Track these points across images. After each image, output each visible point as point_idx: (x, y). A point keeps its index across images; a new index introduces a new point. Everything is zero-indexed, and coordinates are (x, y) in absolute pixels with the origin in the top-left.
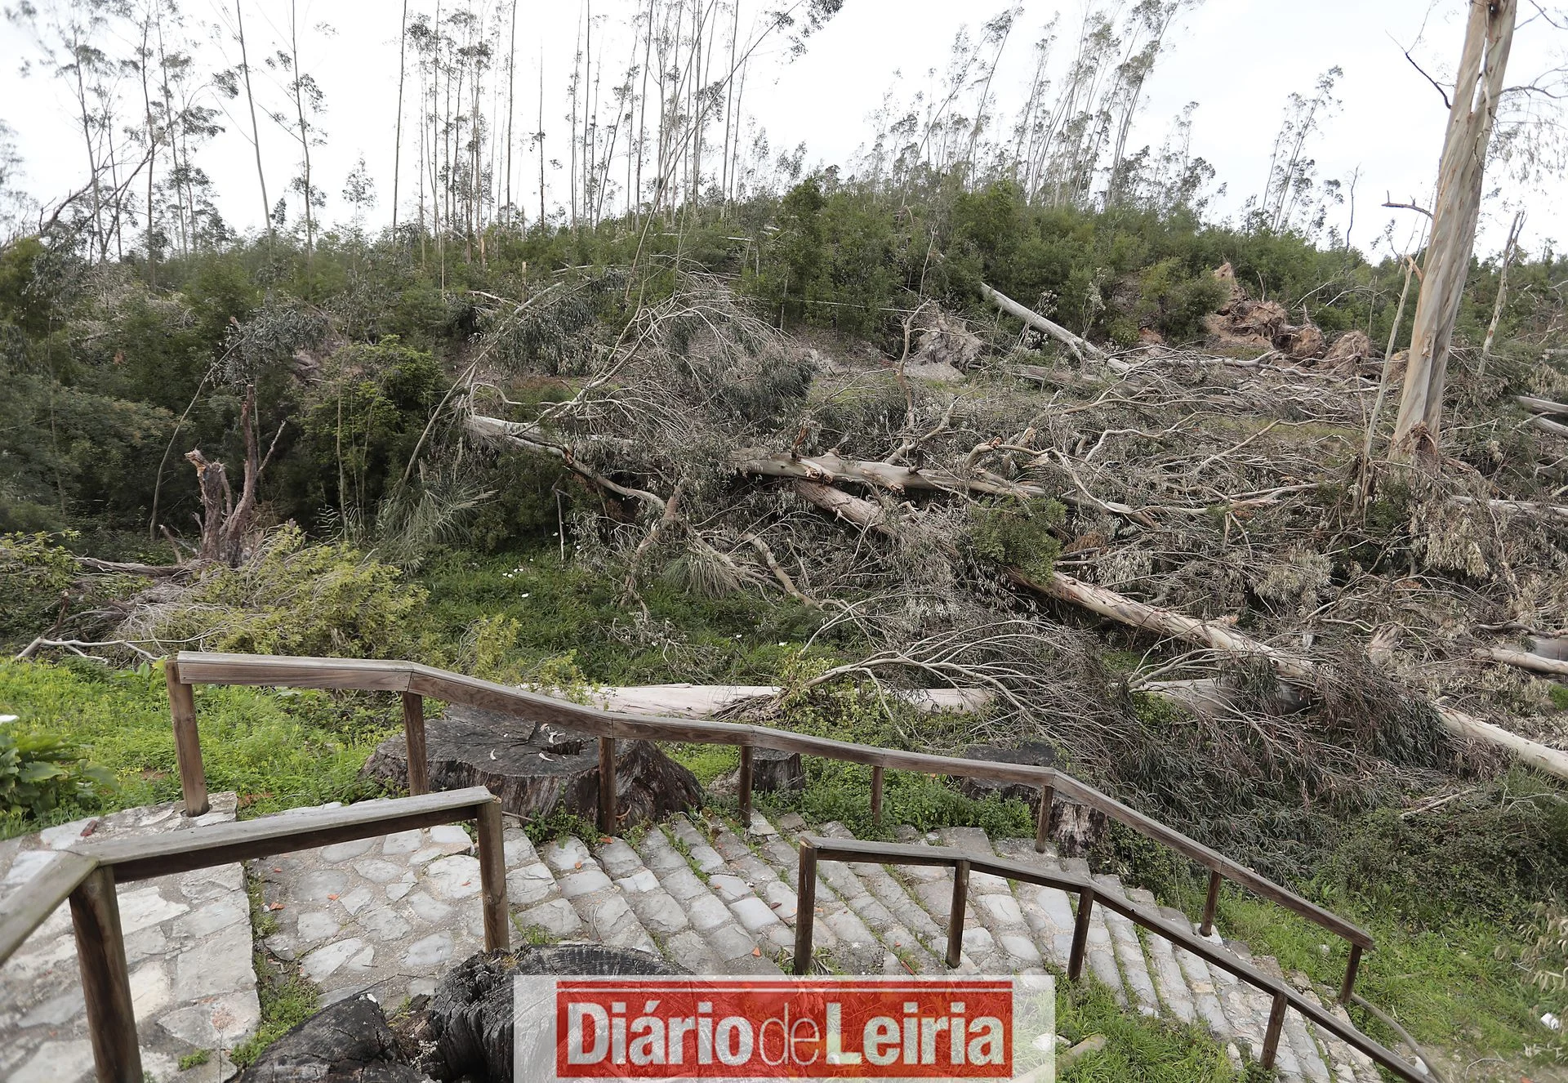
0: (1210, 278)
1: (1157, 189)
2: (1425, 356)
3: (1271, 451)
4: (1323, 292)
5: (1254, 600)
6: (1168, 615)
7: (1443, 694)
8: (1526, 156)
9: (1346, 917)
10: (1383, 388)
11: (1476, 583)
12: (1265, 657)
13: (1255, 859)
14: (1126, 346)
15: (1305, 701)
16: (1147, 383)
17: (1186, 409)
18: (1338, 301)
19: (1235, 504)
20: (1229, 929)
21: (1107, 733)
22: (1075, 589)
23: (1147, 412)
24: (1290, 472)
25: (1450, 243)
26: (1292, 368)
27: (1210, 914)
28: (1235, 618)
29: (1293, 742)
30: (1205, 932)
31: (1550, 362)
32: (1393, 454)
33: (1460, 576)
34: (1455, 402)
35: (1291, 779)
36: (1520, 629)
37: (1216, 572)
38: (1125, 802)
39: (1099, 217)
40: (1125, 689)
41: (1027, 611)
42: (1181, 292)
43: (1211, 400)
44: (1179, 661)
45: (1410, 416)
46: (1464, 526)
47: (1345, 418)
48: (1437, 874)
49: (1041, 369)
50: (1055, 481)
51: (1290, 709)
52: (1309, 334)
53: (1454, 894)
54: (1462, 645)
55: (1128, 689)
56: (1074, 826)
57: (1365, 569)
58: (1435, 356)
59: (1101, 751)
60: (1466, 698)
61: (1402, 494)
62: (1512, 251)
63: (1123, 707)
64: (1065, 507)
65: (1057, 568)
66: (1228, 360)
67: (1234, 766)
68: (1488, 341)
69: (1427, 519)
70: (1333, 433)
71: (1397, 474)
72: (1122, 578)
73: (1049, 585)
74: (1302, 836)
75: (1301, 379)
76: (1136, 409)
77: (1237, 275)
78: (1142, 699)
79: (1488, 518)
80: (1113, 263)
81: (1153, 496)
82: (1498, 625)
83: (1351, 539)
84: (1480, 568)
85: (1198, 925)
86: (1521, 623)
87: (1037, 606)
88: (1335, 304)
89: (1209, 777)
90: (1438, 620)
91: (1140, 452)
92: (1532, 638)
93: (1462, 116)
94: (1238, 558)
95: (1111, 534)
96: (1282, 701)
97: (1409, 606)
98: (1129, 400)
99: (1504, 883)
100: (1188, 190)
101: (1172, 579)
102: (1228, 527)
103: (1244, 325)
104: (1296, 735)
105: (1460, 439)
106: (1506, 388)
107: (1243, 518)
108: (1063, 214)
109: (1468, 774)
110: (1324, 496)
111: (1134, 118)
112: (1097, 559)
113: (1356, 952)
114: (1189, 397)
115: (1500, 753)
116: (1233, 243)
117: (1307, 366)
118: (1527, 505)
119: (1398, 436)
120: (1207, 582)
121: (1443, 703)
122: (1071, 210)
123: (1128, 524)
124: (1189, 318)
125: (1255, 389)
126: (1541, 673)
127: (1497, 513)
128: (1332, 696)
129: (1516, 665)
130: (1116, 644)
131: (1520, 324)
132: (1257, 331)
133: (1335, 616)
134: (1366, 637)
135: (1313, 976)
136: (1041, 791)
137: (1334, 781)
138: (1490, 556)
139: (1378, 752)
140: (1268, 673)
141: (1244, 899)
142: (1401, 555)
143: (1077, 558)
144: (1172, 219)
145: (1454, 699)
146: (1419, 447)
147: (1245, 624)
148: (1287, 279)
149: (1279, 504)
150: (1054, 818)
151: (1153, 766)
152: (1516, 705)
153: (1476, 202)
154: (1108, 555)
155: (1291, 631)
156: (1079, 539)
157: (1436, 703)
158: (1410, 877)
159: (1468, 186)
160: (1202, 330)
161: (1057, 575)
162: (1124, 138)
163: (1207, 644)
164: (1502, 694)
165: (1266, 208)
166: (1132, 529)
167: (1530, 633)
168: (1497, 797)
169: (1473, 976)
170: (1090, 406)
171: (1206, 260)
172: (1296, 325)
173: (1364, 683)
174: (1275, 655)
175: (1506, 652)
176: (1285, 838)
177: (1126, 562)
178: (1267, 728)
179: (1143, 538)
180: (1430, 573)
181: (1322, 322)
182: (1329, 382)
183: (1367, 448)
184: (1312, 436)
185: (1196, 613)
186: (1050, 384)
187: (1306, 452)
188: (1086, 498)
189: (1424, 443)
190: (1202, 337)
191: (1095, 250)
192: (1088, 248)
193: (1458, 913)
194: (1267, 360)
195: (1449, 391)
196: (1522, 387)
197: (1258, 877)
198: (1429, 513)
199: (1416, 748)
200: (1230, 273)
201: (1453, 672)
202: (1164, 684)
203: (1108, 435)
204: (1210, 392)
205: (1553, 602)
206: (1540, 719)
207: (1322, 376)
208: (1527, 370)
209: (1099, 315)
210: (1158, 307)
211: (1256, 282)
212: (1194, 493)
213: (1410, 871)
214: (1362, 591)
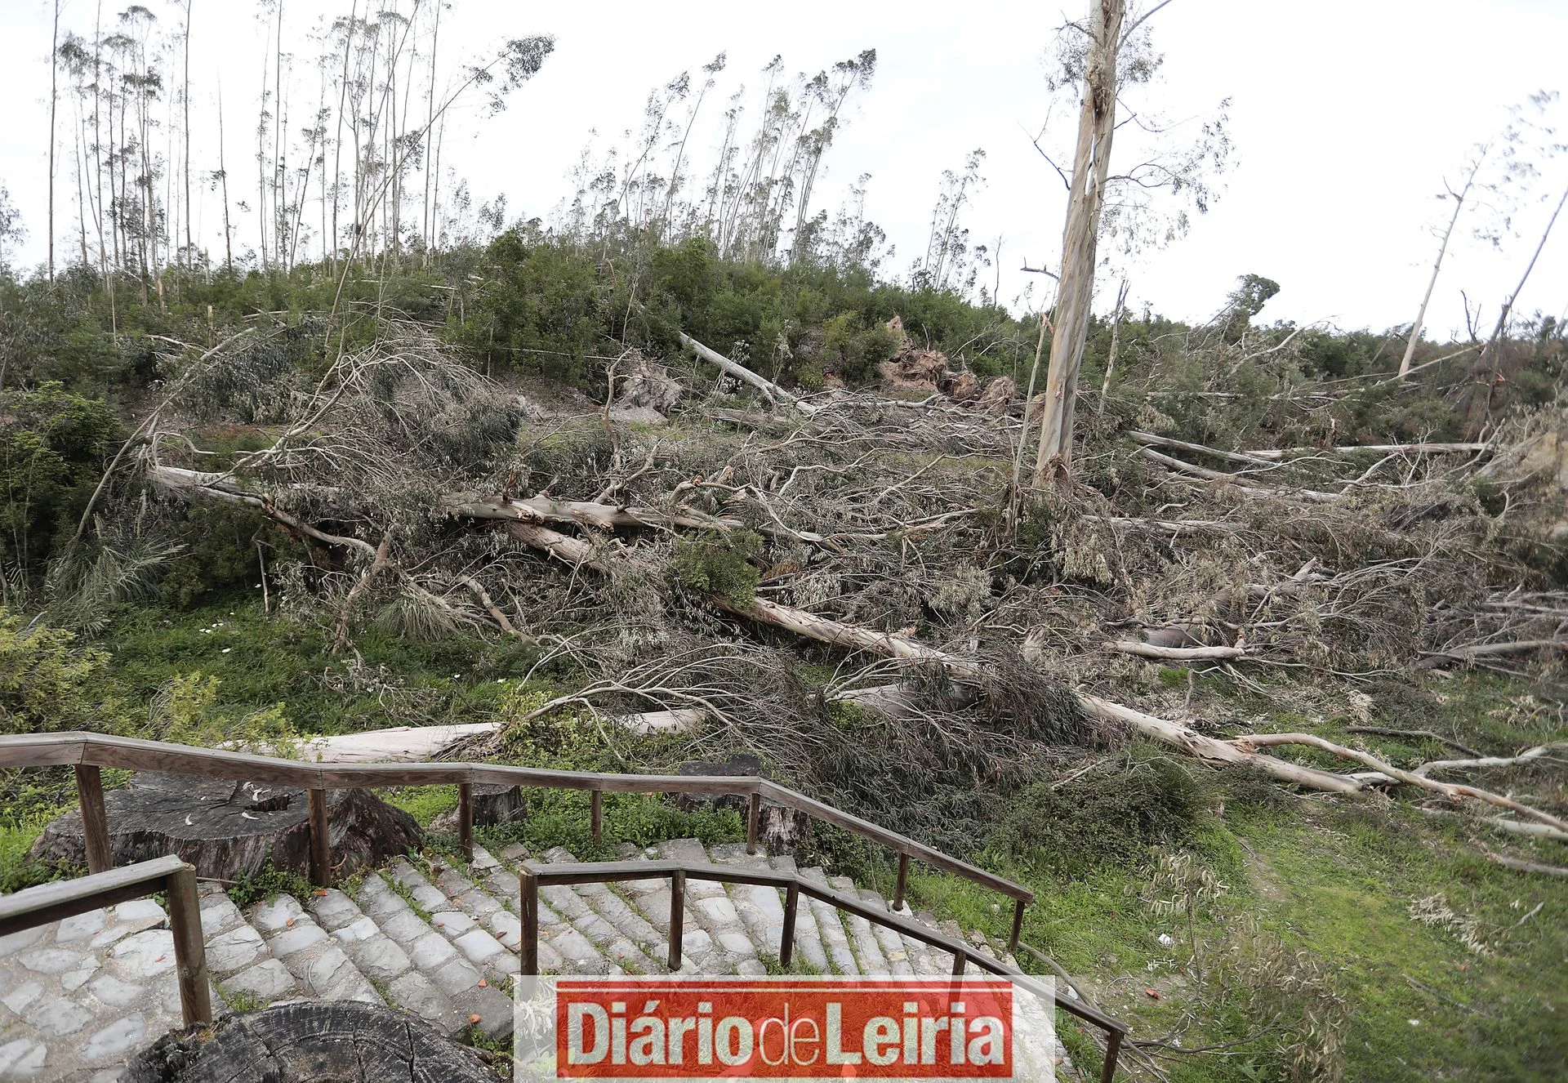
0: (883, 330)
1: (835, 248)
2: (1058, 398)
3: (939, 481)
4: (977, 343)
5: (929, 613)
6: (857, 630)
7: (1081, 682)
8: (1127, 234)
9: (1012, 879)
10: (1026, 425)
11: (1104, 588)
12: (939, 662)
13: (938, 838)
14: (812, 390)
15: (973, 698)
16: (831, 423)
17: (865, 447)
18: (989, 350)
19: (910, 529)
20: (917, 902)
21: (807, 741)
22: (774, 612)
23: (833, 449)
24: (955, 499)
25: (1073, 303)
26: (954, 409)
27: (901, 891)
28: (913, 629)
29: (965, 734)
30: (898, 908)
31: (1150, 403)
32: (1036, 481)
33: (1090, 582)
34: (1082, 437)
35: (964, 765)
36: (1136, 623)
37: (896, 590)
38: (824, 801)
39: (785, 273)
40: (821, 699)
41: (732, 634)
42: (859, 342)
43: (887, 438)
44: (867, 671)
45: (1049, 450)
46: (1092, 541)
47: (998, 452)
48: (1081, 832)
49: (737, 412)
50: (754, 514)
51: (961, 705)
52: (966, 379)
53: (1094, 848)
54: (1095, 640)
55: (824, 699)
56: (779, 827)
57: (1018, 581)
58: (1066, 398)
59: (802, 757)
60: (1098, 685)
61: (1043, 515)
62: (1121, 310)
63: (820, 716)
64: (763, 538)
65: (758, 594)
66: (901, 402)
67: (917, 759)
68: (1106, 386)
69: (1064, 537)
70: (989, 464)
71: (1040, 499)
72: (815, 600)
73: (752, 610)
74: (975, 813)
75: (961, 419)
76: (822, 447)
77: (905, 327)
78: (837, 707)
79: (1108, 533)
80: (798, 315)
81: (840, 525)
82: (1120, 622)
83: (1006, 556)
84: (1106, 576)
85: (892, 902)
86: (1137, 618)
87: (741, 630)
88: (987, 353)
89: (896, 771)
90: (1075, 620)
91: (827, 485)
92: (1146, 630)
93: (1079, 198)
94: (914, 576)
95: (804, 560)
96: (955, 699)
97: (1055, 610)
98: (816, 439)
99: (1130, 833)
100: (862, 251)
101: (859, 598)
102: (904, 550)
103: (913, 371)
104: (965, 727)
105: (1087, 468)
106: (1120, 424)
107: (917, 541)
108: (753, 270)
109: (1102, 747)
110: (982, 519)
111: (816, 184)
112: (794, 584)
113: (1020, 906)
114: (868, 435)
115: (1125, 728)
116: (901, 300)
117: (966, 406)
118: (1139, 521)
119: (1039, 467)
120: (889, 599)
121: (1081, 690)
122: (760, 267)
123: (819, 551)
124: (866, 365)
125: (924, 427)
126: (1153, 658)
127: (1117, 529)
128: (995, 692)
129: (1135, 654)
130: (812, 659)
131: (1129, 371)
132: (924, 377)
133: (995, 623)
134: (1020, 639)
135: (988, 933)
136: (749, 799)
137: (999, 764)
138: (1113, 565)
139: (1033, 736)
140: (942, 676)
141: (929, 874)
142: (1045, 567)
143: (776, 583)
144: (849, 277)
145: (1091, 686)
146: (1056, 475)
147: (922, 635)
148: (948, 331)
149: (946, 528)
150: (762, 822)
151: (848, 766)
152: (1136, 686)
153: (1092, 270)
154: (803, 579)
155: (960, 638)
156: (776, 566)
157: (1076, 690)
158: (1060, 838)
159: (1085, 256)
160: (878, 375)
161: (758, 600)
162: (805, 202)
163: (891, 654)
164: (1125, 679)
165: (929, 269)
166: (822, 554)
167: (1144, 627)
168: (1123, 764)
169: (1109, 913)
170: (782, 444)
171: (879, 313)
172: (955, 371)
173: (1020, 678)
174: (948, 659)
175: (1127, 643)
176: (961, 818)
177: (819, 585)
178: (943, 723)
179: (833, 563)
180: (1068, 581)
181: (977, 368)
182: (985, 421)
183: (1016, 477)
184: (971, 467)
185: (880, 627)
186: (745, 426)
187: (967, 481)
188: (781, 529)
189: (1060, 473)
190: (877, 382)
191: (782, 303)
192: (776, 301)
193: (1097, 863)
194: (933, 402)
195: (1078, 427)
196: (1132, 424)
197: (940, 854)
198: (1065, 531)
199: (1062, 729)
200: (900, 325)
201: (1088, 664)
202: (855, 692)
203: (799, 471)
204: (885, 431)
205: (1160, 599)
206: (1153, 696)
207: (978, 415)
208: (1135, 409)
209: (788, 363)
210: (839, 355)
211: (921, 334)
212: (876, 521)
213: (1060, 833)
214: (1016, 600)
